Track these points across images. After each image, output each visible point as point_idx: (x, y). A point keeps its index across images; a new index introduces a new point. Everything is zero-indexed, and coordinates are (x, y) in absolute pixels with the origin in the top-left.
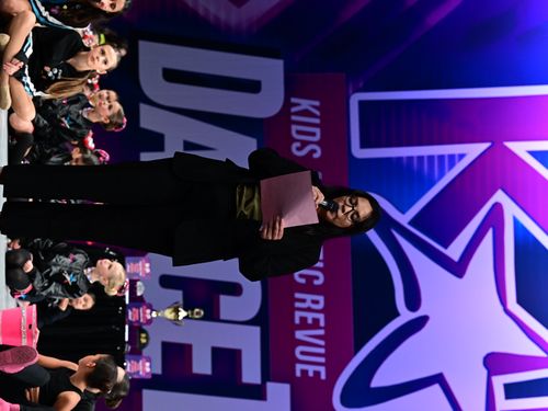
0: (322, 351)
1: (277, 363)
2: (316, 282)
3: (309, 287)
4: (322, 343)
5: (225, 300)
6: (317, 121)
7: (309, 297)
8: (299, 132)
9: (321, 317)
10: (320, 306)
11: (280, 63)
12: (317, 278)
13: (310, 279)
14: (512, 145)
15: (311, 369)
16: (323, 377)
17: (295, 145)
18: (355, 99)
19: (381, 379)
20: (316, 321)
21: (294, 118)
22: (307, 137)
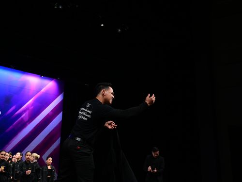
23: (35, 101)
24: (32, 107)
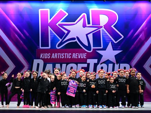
0: (82, 54)
1: (84, 61)
3: (72, 56)
6: (44, 54)
7: (73, 56)
9: (76, 54)
10: (75, 54)
11: (35, 60)
12: (70, 54)
13: (70, 56)
14: (49, 22)
15: (85, 56)
16: (86, 54)
17: (48, 58)
18: (41, 48)
20: (77, 55)
21: (44, 58)
22: (47, 56)
23: (147, 23)
24: (146, 28)
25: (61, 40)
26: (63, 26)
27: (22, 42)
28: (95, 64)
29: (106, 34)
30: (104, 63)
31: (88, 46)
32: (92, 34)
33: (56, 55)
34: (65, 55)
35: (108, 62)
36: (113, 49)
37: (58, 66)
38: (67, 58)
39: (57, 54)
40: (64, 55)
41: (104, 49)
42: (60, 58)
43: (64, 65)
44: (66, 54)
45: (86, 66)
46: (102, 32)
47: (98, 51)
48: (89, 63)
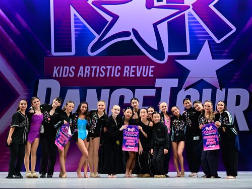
0: (144, 67)
1: (148, 83)
2: (120, 69)
3: (122, 71)
4: (141, 67)
5: (126, 101)
6: (62, 67)
7: (125, 71)
8: (66, 74)
9: (132, 67)
10: (128, 67)
11: (41, 81)
12: (118, 68)
13: (118, 71)
15: (151, 71)
16: (153, 67)
17: (70, 76)
18: (54, 54)
19: (154, 46)
20: (134, 69)
21: (60, 76)
22: (67, 71)
25: (97, 37)
26: (103, 6)
27: (12, 41)
28: (172, 89)
29: (198, 22)
30: (192, 86)
31: (157, 49)
32: (166, 23)
33: (88, 69)
34: (107, 69)
35: (200, 85)
36: (212, 57)
37: (91, 93)
38: (112, 76)
39: (89, 67)
40: (106, 71)
41: (193, 56)
42: (97, 76)
43: (105, 92)
44: (109, 67)
45: (154, 95)
46: (189, 19)
47: (179, 61)
48: (161, 88)
